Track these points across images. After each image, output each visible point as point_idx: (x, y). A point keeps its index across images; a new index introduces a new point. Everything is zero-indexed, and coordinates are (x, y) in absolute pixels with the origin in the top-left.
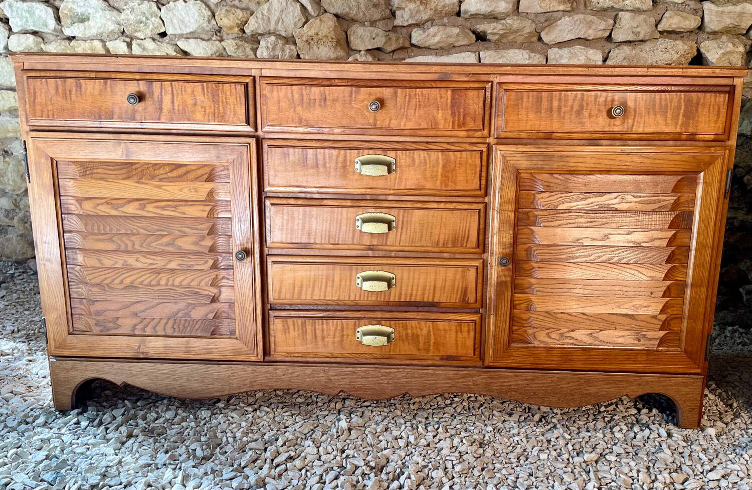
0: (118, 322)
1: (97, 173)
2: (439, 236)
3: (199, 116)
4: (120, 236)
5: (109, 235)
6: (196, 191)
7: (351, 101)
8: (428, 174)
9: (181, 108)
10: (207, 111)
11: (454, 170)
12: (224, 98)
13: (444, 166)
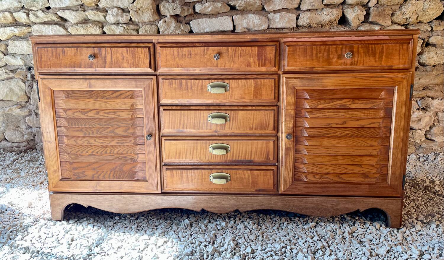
0: (85, 174)
1: (74, 96)
2: (253, 124)
3: (125, 64)
4: (86, 128)
5: (80, 128)
6: (125, 104)
7: (204, 54)
8: (246, 92)
9: (116, 61)
10: (130, 62)
11: (260, 88)
12: (138, 55)
13: (255, 87)
